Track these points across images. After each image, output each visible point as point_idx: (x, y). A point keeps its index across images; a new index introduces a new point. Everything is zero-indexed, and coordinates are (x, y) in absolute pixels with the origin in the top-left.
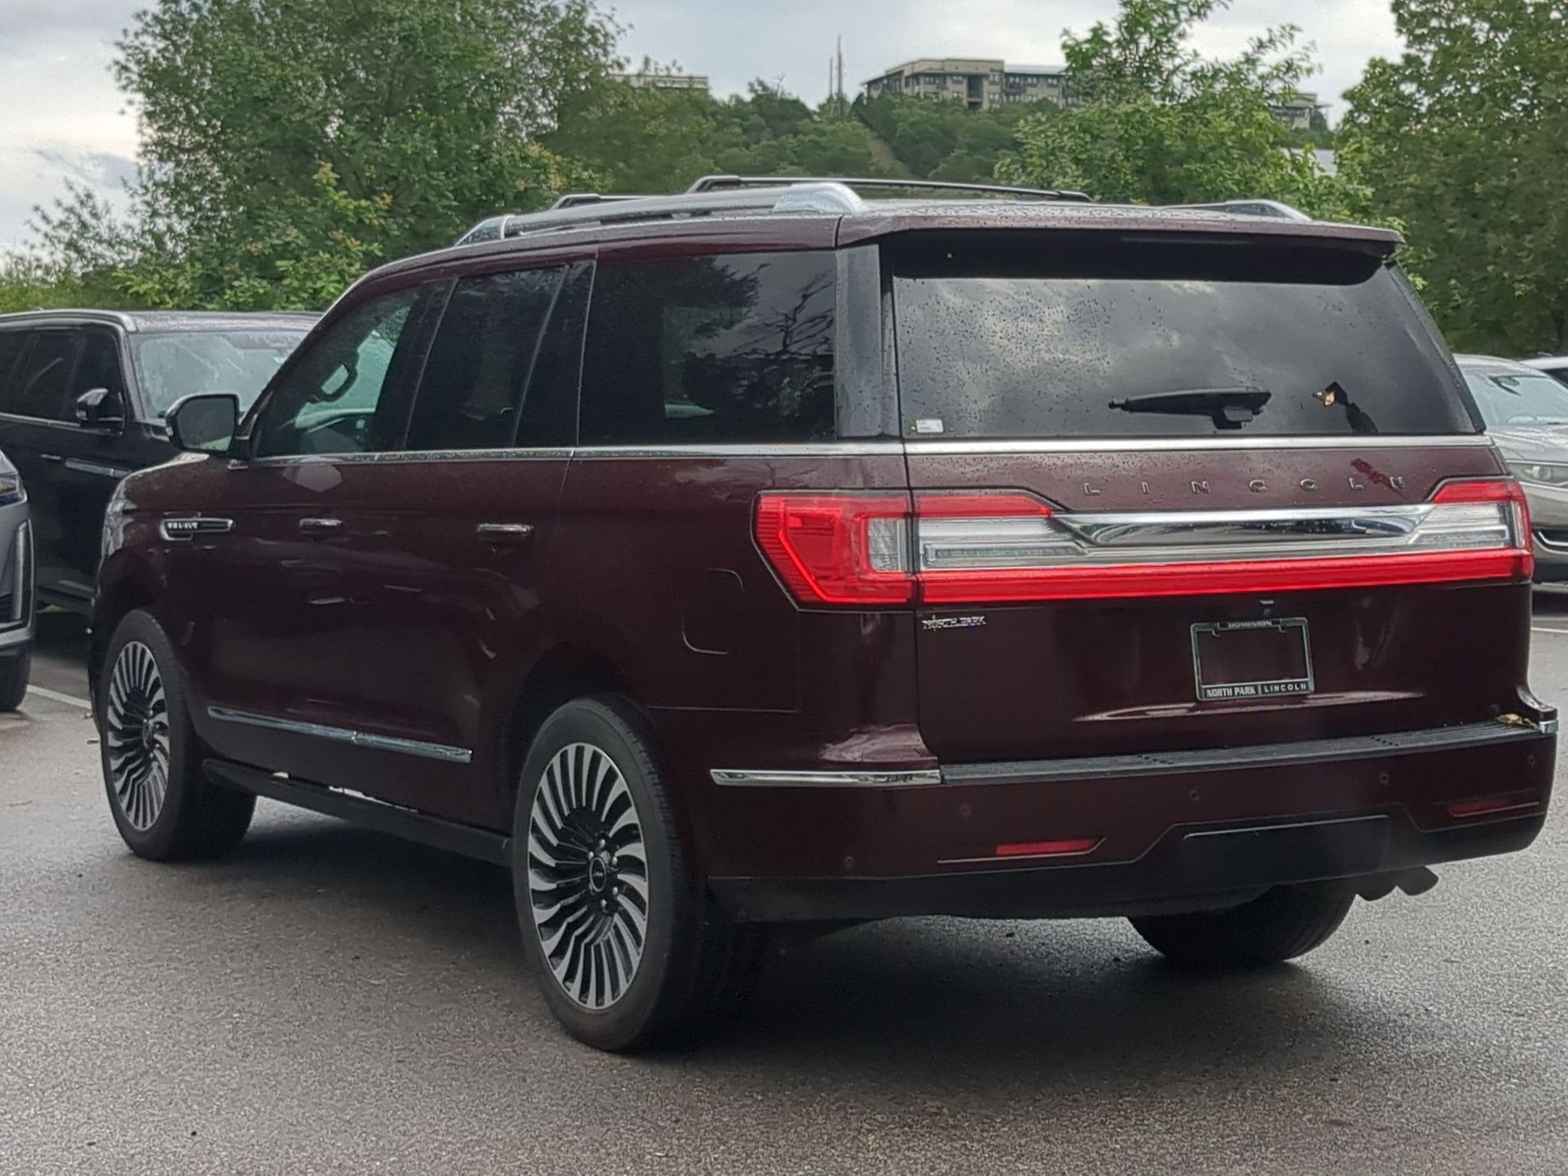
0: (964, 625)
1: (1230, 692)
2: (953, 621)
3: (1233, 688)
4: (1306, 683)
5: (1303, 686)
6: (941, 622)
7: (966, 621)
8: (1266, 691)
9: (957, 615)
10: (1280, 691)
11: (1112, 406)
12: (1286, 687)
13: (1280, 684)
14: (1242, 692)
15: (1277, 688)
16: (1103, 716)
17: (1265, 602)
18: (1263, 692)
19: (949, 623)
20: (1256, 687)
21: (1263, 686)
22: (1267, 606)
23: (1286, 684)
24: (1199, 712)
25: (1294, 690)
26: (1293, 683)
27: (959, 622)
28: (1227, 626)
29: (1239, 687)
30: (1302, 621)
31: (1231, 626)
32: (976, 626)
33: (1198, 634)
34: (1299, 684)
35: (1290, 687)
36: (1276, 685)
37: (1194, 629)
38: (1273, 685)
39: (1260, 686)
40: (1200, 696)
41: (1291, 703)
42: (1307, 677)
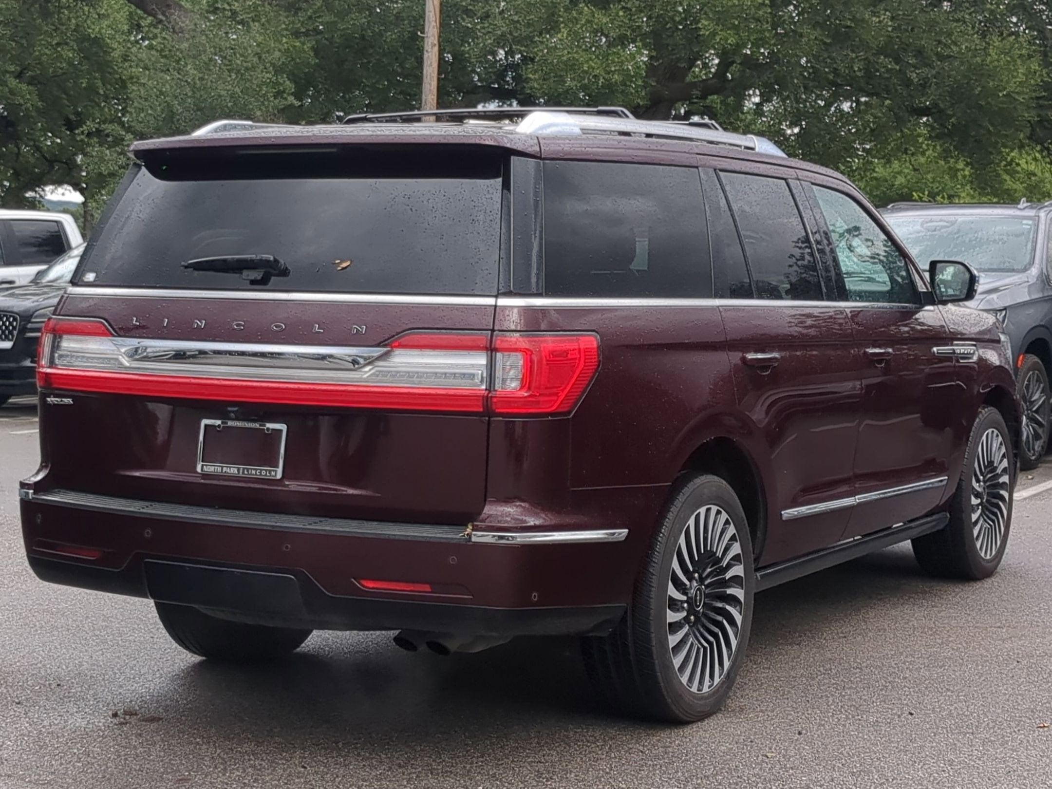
0: (62, 403)
1: (220, 470)
2: (59, 400)
3: (222, 467)
4: (276, 471)
5: (273, 473)
6: (55, 400)
7: (65, 401)
8: (246, 472)
9: (62, 397)
10: (256, 474)
11: (186, 267)
12: (260, 473)
13: (256, 470)
14: (228, 471)
15: (254, 472)
17: (229, 409)
18: (243, 473)
20: (239, 469)
21: (244, 469)
22: (233, 412)
23: (261, 470)
24: (198, 481)
25: (266, 475)
26: (266, 470)
27: (61, 401)
28: (227, 423)
30: (283, 427)
31: (230, 423)
32: (68, 405)
33: (206, 426)
34: (270, 471)
35: (263, 473)
36: (254, 469)
37: (205, 422)
38: (251, 469)
39: (241, 469)
40: (199, 469)
41: (263, 484)
42: (278, 467)
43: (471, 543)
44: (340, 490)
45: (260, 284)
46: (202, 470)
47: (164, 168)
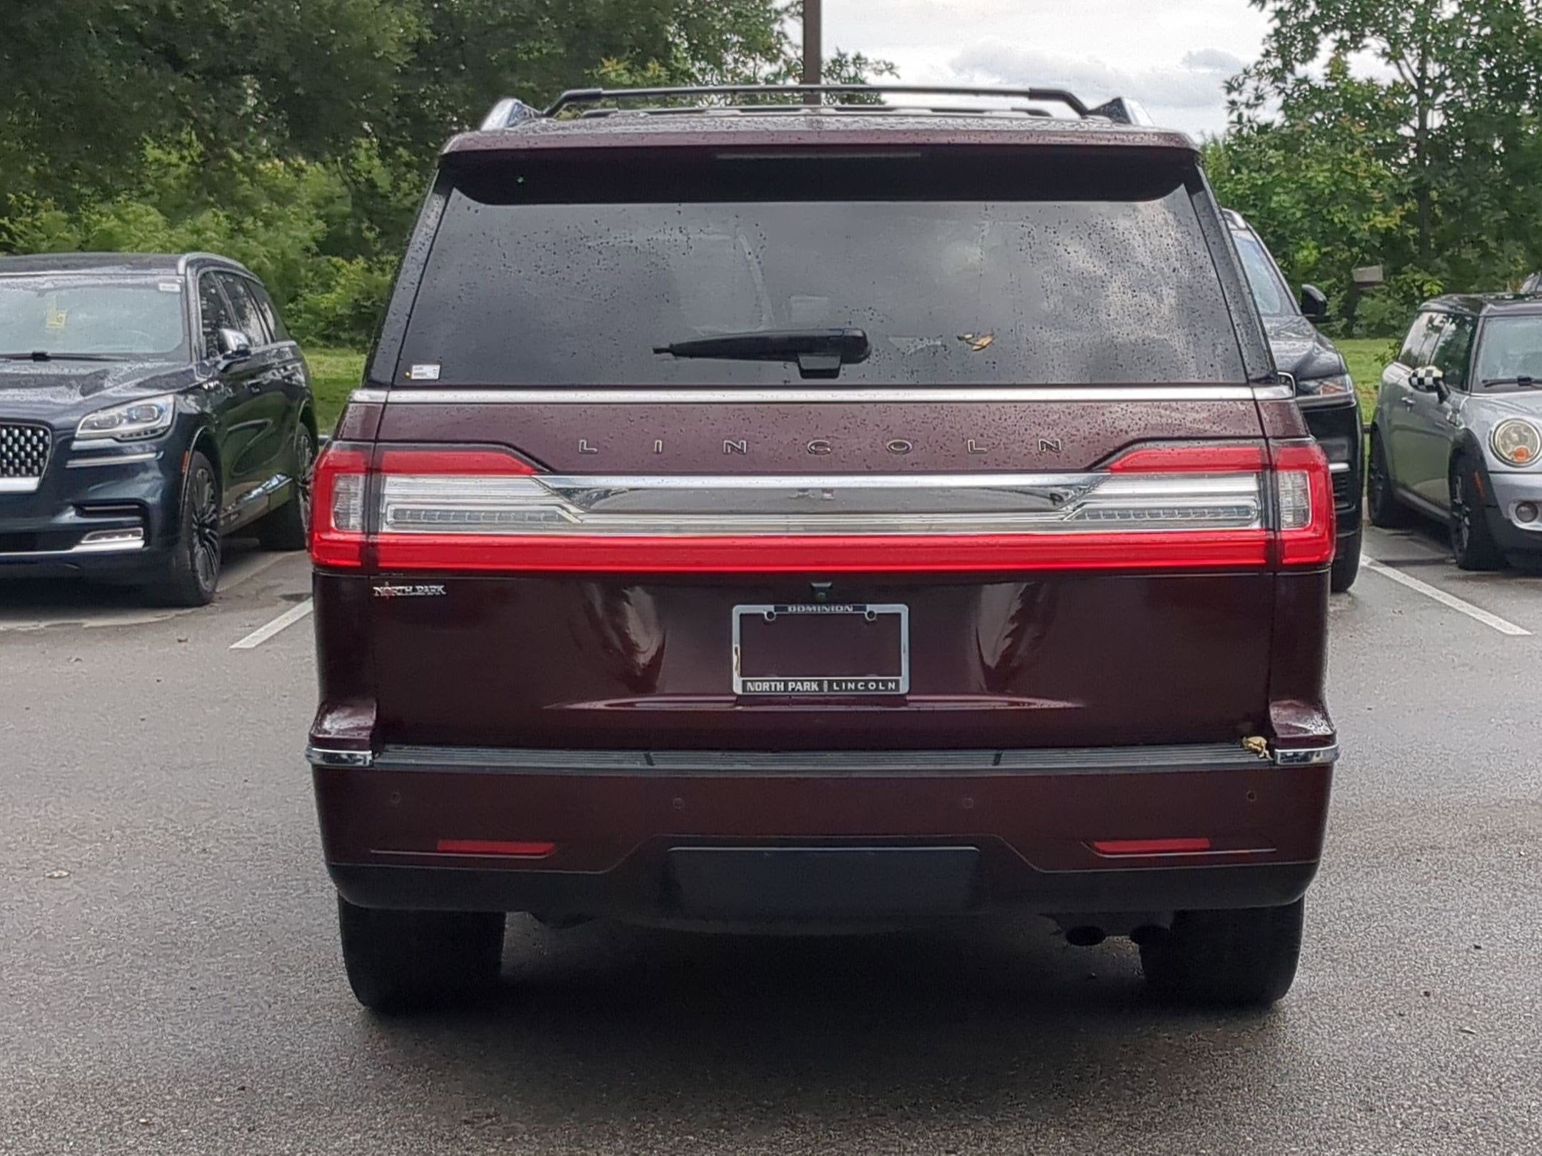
0: (419, 593)
1: (781, 687)
2: (408, 589)
3: (786, 682)
4: (897, 682)
5: (891, 685)
6: (396, 590)
7: (422, 590)
8: (835, 688)
9: (413, 583)
10: (856, 689)
11: (657, 351)
12: (866, 685)
13: (857, 682)
14: (799, 687)
15: (851, 685)
16: (600, 705)
18: (831, 689)
19: (404, 591)
20: (820, 684)
21: (830, 682)
23: (867, 682)
24: (739, 708)
25: (877, 689)
26: (877, 682)
27: (414, 590)
28: (786, 609)
29: (796, 681)
30: (902, 609)
31: (792, 609)
32: (434, 596)
33: (743, 616)
34: (885, 683)
35: (872, 686)
36: (851, 681)
37: (738, 610)
38: (846, 681)
39: (826, 682)
40: (738, 689)
41: (872, 704)
42: (900, 675)
43: (1276, 767)
44: (1024, 704)
45: (825, 376)
46: (744, 688)
47: (520, 180)
